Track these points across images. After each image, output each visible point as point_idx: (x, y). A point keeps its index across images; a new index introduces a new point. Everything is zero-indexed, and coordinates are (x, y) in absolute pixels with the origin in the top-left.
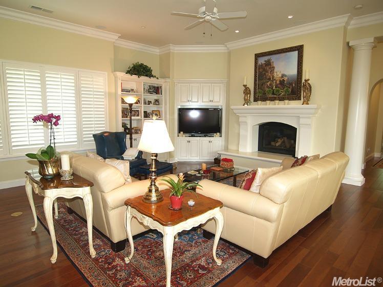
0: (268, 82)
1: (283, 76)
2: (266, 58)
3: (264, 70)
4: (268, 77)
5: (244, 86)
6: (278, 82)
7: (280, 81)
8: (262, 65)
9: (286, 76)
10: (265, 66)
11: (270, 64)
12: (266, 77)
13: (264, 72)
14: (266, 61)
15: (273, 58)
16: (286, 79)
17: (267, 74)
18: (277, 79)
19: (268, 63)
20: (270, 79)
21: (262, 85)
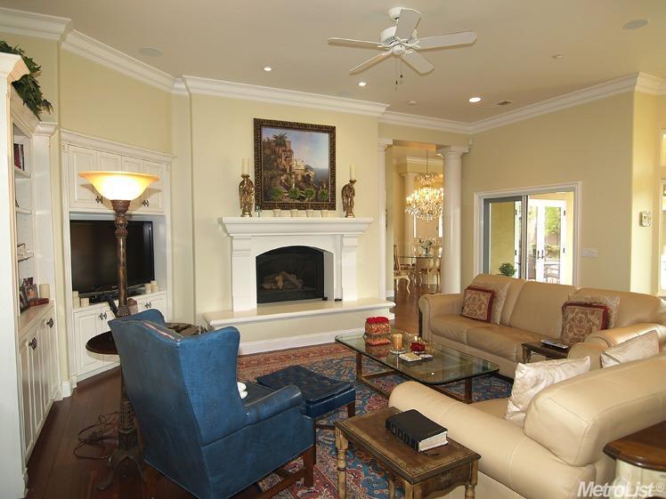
0: (282, 175)
1: (307, 168)
2: (278, 132)
3: (274, 152)
4: (281, 167)
5: (243, 176)
6: (300, 178)
7: (303, 177)
8: (269, 142)
9: (312, 169)
10: (276, 145)
11: (285, 145)
12: (278, 166)
13: (273, 157)
14: (276, 137)
15: (291, 135)
16: (312, 174)
17: (279, 160)
18: (297, 172)
19: (281, 142)
20: (285, 170)
21: (271, 178)
